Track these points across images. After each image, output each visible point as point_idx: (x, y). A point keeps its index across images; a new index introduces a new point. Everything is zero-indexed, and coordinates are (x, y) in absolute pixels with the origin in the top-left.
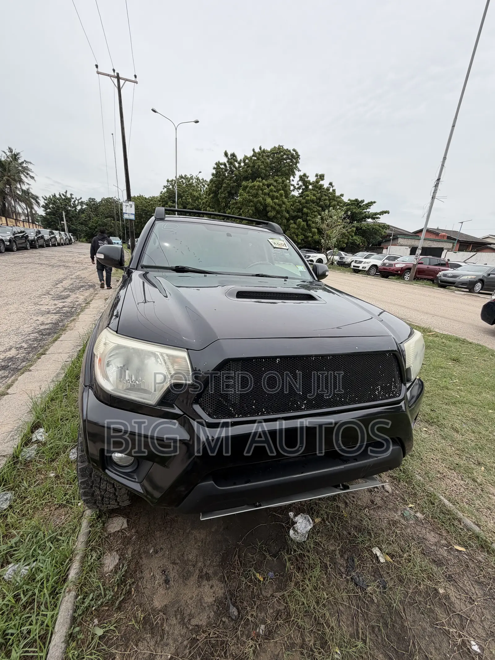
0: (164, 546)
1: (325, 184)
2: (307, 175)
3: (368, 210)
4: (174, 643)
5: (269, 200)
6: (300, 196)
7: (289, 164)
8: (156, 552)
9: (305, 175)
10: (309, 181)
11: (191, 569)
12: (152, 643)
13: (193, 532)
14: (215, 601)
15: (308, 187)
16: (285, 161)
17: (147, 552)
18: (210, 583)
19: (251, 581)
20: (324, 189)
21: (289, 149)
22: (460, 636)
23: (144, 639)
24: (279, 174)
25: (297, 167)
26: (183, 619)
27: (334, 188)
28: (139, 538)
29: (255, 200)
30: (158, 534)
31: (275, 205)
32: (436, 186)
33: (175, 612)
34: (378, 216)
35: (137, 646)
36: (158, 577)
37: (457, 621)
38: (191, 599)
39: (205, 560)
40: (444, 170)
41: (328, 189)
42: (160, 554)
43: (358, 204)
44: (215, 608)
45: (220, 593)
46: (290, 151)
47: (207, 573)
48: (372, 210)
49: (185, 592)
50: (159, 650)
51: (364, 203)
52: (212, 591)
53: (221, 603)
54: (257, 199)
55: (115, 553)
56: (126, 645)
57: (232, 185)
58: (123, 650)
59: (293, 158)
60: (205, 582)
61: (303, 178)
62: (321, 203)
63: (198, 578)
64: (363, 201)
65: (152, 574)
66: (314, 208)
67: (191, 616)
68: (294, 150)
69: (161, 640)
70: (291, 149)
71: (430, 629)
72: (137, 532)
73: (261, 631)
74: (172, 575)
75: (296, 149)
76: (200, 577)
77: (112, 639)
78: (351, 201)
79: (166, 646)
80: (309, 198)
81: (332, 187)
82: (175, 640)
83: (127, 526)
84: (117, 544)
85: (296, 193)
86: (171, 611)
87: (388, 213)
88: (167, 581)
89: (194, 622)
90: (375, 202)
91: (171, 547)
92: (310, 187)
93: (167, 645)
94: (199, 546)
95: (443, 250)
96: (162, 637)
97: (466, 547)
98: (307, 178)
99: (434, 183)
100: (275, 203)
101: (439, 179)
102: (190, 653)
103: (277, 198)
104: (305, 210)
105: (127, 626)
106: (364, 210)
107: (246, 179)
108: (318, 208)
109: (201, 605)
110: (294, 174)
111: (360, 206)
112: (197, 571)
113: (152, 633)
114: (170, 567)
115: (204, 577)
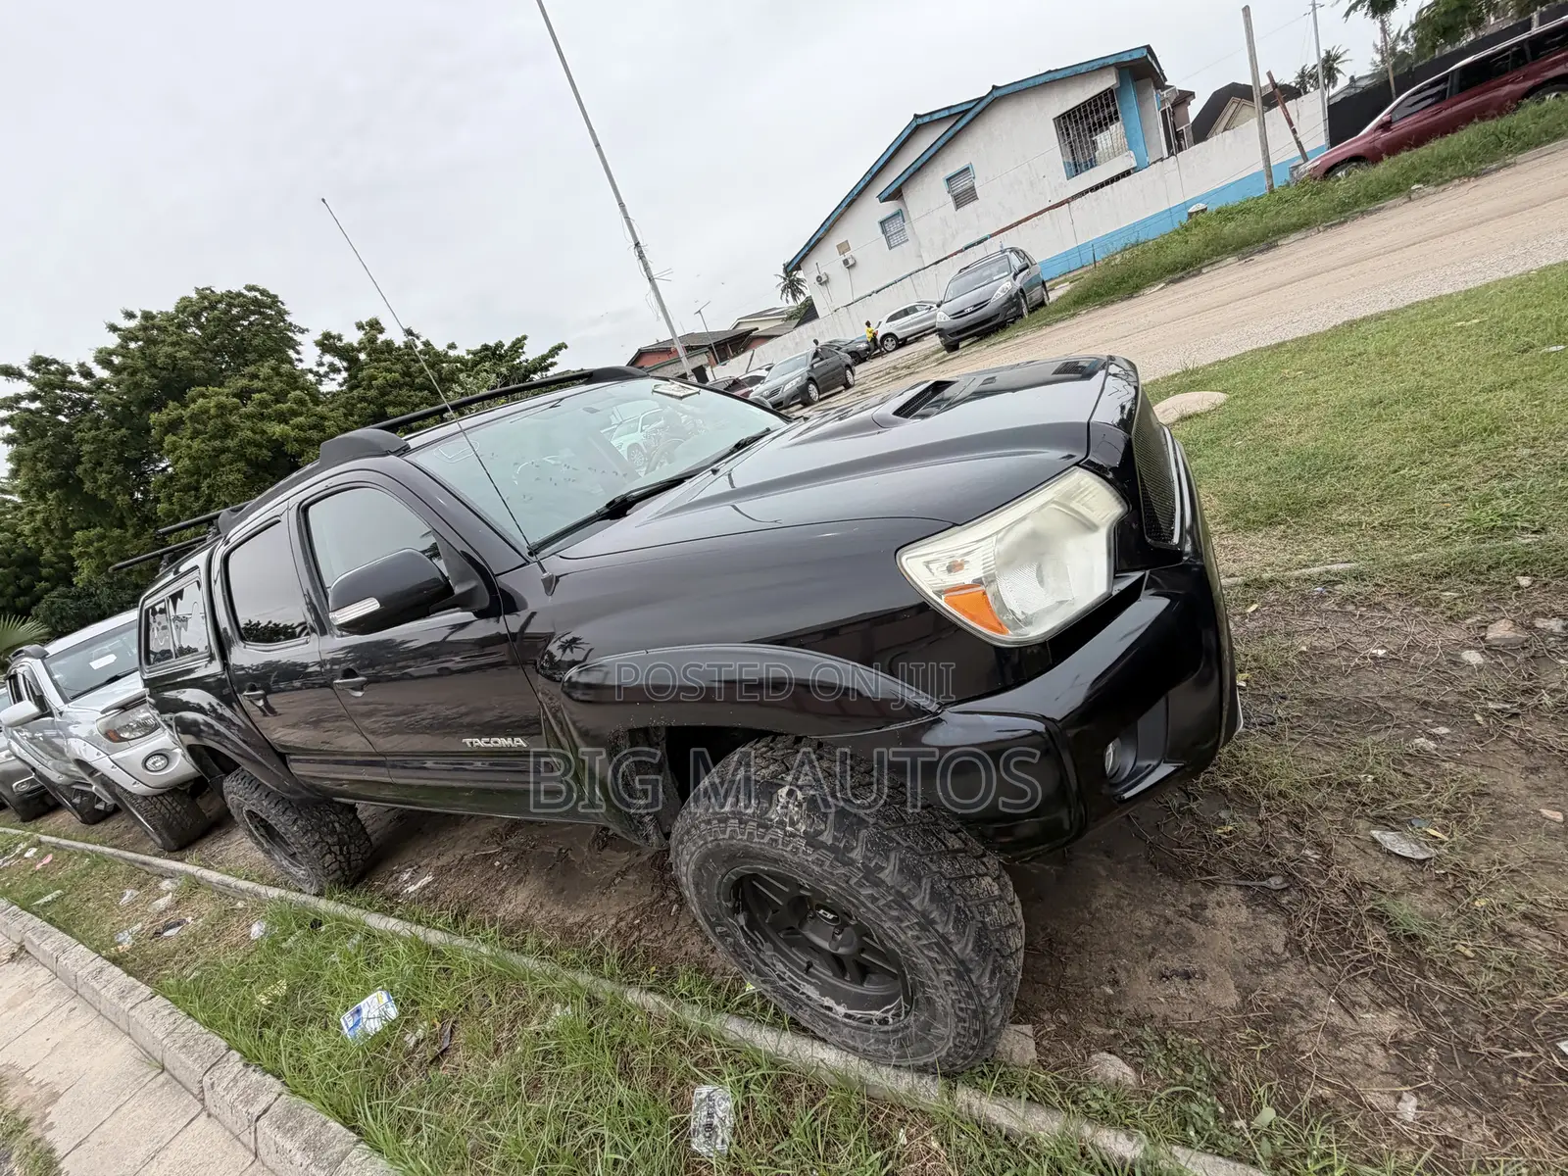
0: (1106, 966)
1: (395, 335)
2: (334, 333)
3: (523, 358)
4: (1310, 987)
5: (276, 429)
6: (351, 389)
7: (263, 325)
8: (1115, 983)
9: (327, 336)
10: (351, 345)
11: (1174, 928)
12: (1303, 1025)
13: (1094, 907)
14: (1248, 907)
15: (358, 359)
16: (246, 323)
17: (1108, 1000)
18: (1211, 905)
19: (1228, 843)
20: (399, 349)
21: (235, 290)
22: (1365, 658)
23: (1293, 1038)
24: (250, 357)
25: (291, 324)
26: (1268, 964)
27: (423, 339)
28: (1068, 1008)
29: (231, 443)
30: (1072, 971)
31: (305, 431)
32: (641, 256)
33: (1253, 973)
34: (550, 360)
35: (1303, 1053)
36: (1172, 990)
37: (1344, 653)
38: (1235, 941)
39: (1163, 902)
40: (634, 226)
41: (409, 346)
42: (1122, 975)
43: (494, 354)
44: (1260, 909)
45: (1236, 894)
46: (239, 295)
47: (1191, 906)
48: (531, 353)
49: (1218, 949)
50: (1318, 1016)
51: (505, 348)
52: (1228, 907)
53: (1253, 898)
54: (236, 440)
55: (1093, 1056)
56: (1298, 1072)
57: (111, 437)
58: (1308, 1080)
59: (260, 307)
60: (1208, 913)
61: (327, 344)
62: (417, 381)
63: (1196, 922)
64: (500, 345)
65: (1162, 1000)
66: (409, 397)
67: (1266, 949)
68: (251, 288)
69: (1301, 1008)
70: (237, 287)
71: (1350, 680)
72: (1052, 1010)
73: (1316, 856)
74: (1175, 963)
75: (252, 283)
76: (1195, 918)
77: (1283, 1098)
78: (475, 353)
79: (1313, 1002)
80: (380, 381)
81: (418, 338)
82: (1306, 985)
83: (1030, 1026)
84: (1070, 1051)
85: (329, 386)
86: (1248, 979)
87: (566, 347)
88: (1187, 976)
89: (1279, 948)
90: (525, 338)
91: (1113, 952)
92: (362, 356)
93: (1311, 1000)
94: (1129, 905)
95: (704, 370)
96: (1296, 1005)
97: (1253, 602)
98: (340, 340)
99: (633, 254)
100: (300, 427)
101: (637, 245)
102: (1333, 965)
103: (295, 414)
104: (390, 410)
105: (1262, 1064)
106: (514, 359)
107: (152, 403)
108: (420, 394)
109: (1250, 929)
110: (293, 345)
111: (500, 355)
112: (1183, 920)
113: (1285, 1022)
114: (1157, 963)
115: (1197, 912)
